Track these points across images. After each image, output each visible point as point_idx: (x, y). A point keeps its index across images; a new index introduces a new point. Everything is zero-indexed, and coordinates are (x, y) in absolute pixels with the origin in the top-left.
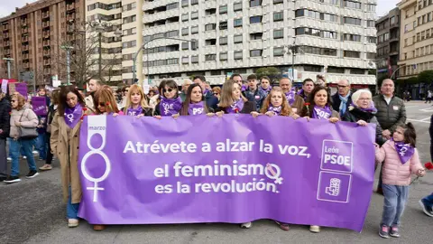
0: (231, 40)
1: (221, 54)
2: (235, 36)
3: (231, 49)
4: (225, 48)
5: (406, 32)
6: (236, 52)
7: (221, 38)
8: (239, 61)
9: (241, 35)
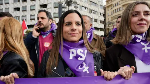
0: (28, 8)
1: (23, 16)
2: (31, 6)
3: (28, 14)
4: (25, 13)
5: (108, 16)
6: (31, 15)
7: (23, 7)
8: (33, 21)
9: (35, 5)
